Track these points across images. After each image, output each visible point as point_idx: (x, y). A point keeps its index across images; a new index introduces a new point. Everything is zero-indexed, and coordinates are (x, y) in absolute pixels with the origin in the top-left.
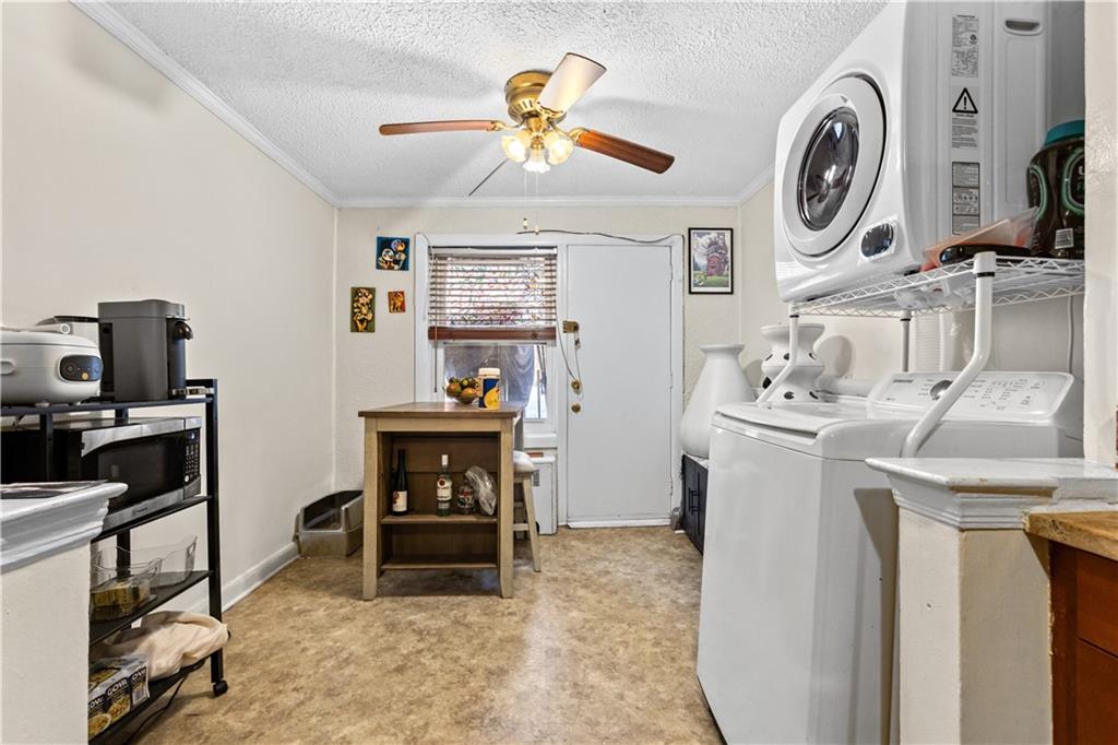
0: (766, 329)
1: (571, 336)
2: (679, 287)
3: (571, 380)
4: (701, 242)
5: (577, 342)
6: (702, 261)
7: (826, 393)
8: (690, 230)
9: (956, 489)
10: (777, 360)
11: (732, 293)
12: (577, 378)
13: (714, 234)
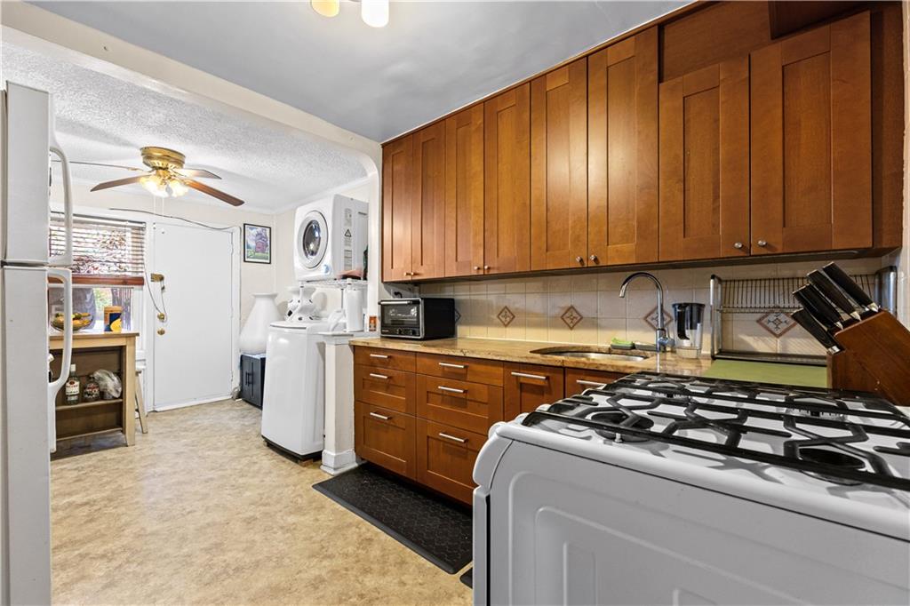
0: (290, 288)
1: (158, 284)
2: (238, 257)
3: (158, 313)
4: (251, 233)
5: (163, 288)
6: (252, 244)
7: (316, 317)
8: (245, 225)
9: (334, 335)
10: (295, 303)
11: (270, 263)
12: (163, 312)
13: (259, 229)
